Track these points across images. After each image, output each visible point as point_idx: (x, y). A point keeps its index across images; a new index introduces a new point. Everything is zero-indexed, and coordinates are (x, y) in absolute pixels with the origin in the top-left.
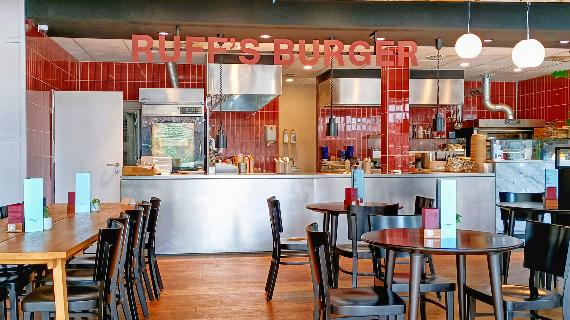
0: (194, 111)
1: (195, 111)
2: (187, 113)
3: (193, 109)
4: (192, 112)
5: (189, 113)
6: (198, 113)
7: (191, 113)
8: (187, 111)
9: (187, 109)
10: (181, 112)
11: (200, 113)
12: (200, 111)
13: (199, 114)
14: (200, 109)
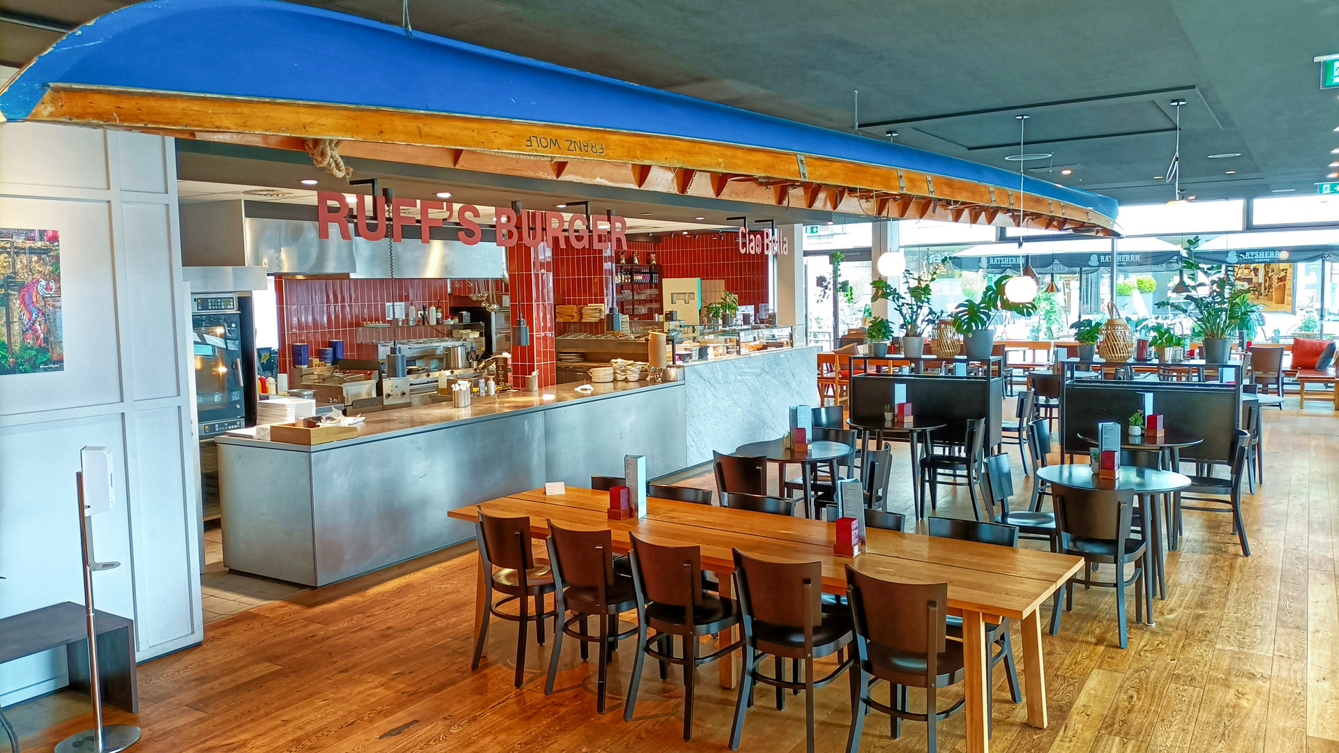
0: (221, 305)
1: (223, 304)
2: (210, 308)
3: (219, 300)
4: (218, 306)
5: (213, 307)
6: (229, 307)
7: (216, 307)
8: (210, 304)
9: (210, 300)
10: (200, 308)
11: (232, 307)
12: (232, 303)
13: (230, 309)
14: (231, 300)
